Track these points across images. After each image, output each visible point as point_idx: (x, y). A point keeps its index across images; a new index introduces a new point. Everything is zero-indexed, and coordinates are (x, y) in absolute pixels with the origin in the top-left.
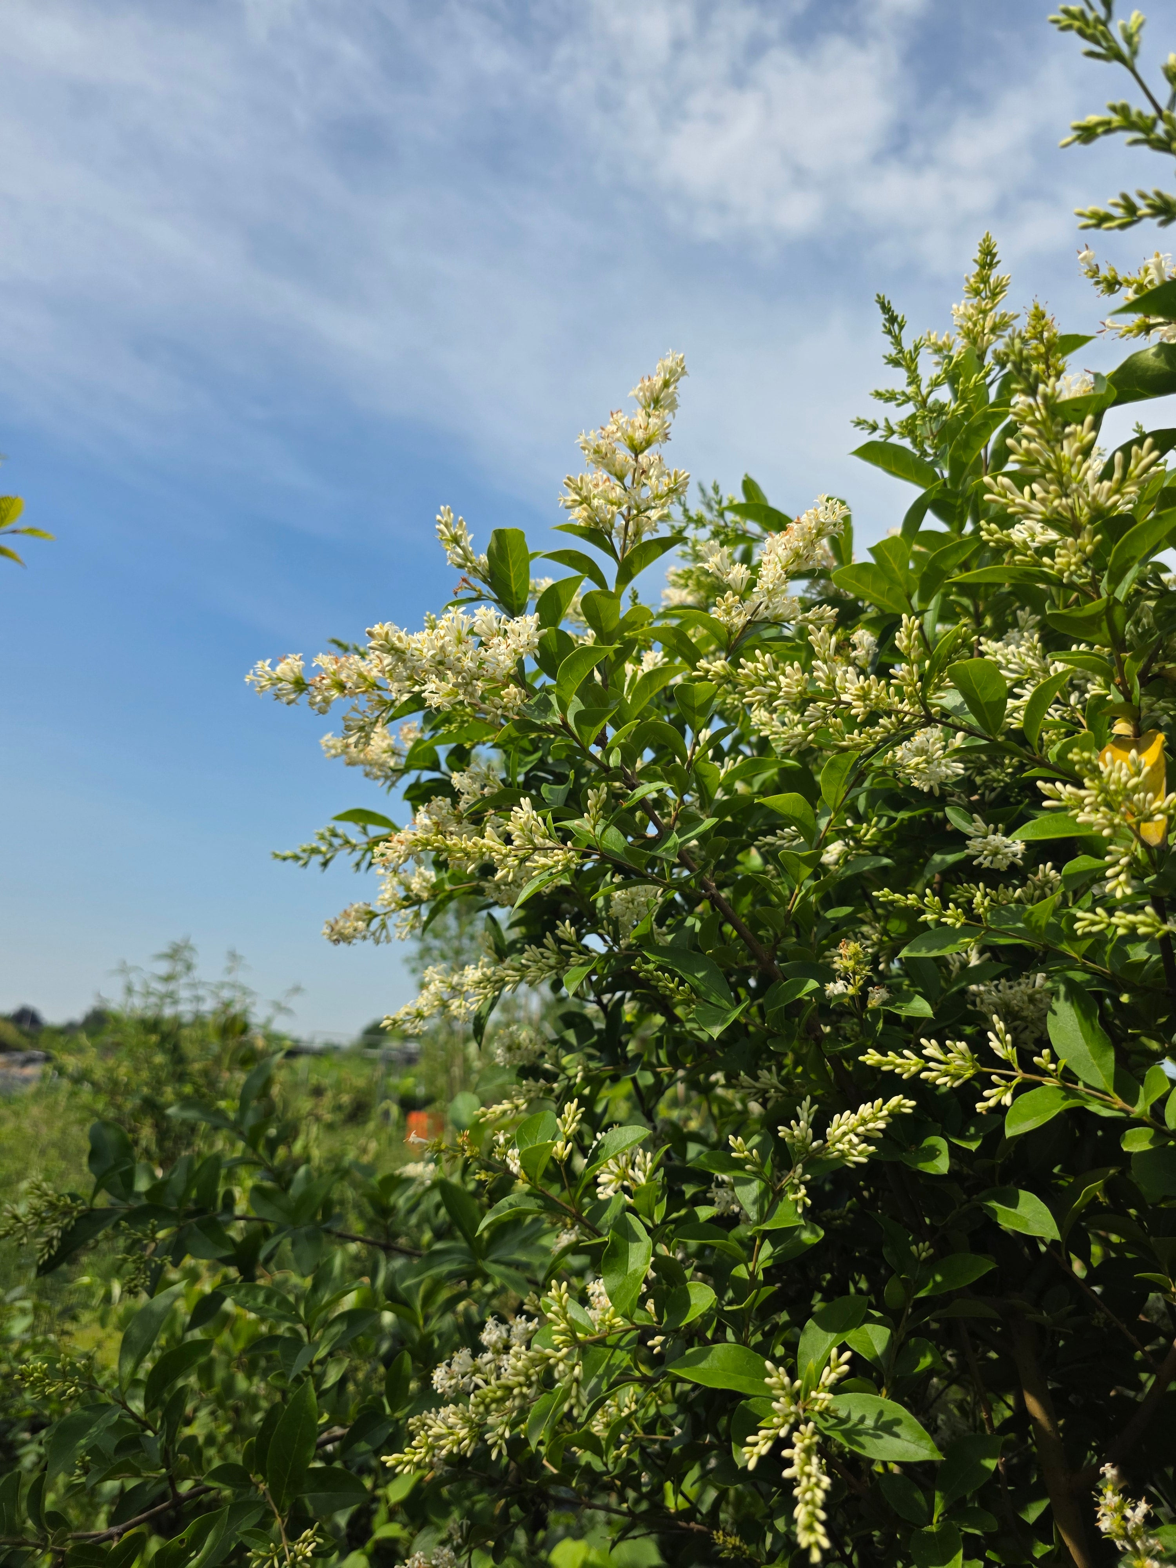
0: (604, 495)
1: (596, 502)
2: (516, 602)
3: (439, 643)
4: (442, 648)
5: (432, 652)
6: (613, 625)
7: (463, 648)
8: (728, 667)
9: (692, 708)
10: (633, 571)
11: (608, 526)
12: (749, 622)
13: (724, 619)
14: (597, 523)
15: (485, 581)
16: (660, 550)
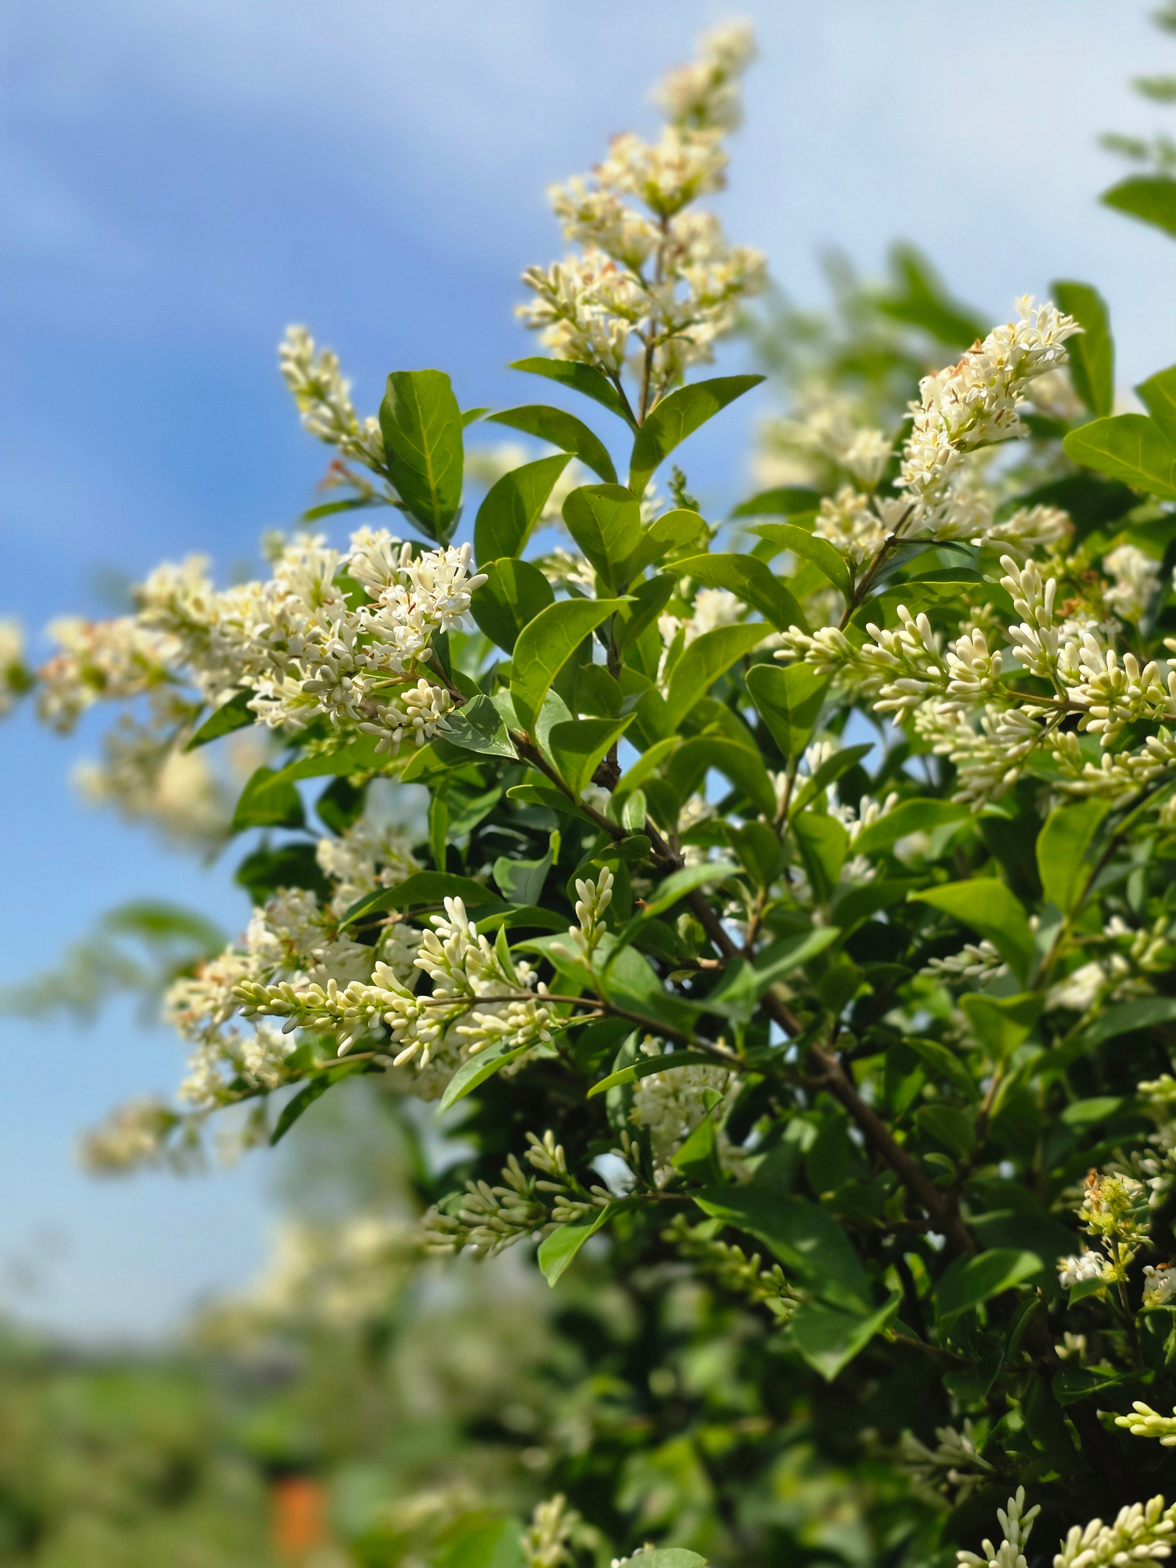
0: (604, 297)
1: (586, 313)
2: (438, 508)
3: (275, 609)
4: (282, 618)
5: (262, 627)
6: (627, 549)
7: (324, 614)
8: (844, 641)
9: (783, 712)
10: (664, 443)
11: (611, 361)
12: (892, 542)
13: (840, 539)
14: (589, 355)
15: (377, 469)
16: (714, 403)
